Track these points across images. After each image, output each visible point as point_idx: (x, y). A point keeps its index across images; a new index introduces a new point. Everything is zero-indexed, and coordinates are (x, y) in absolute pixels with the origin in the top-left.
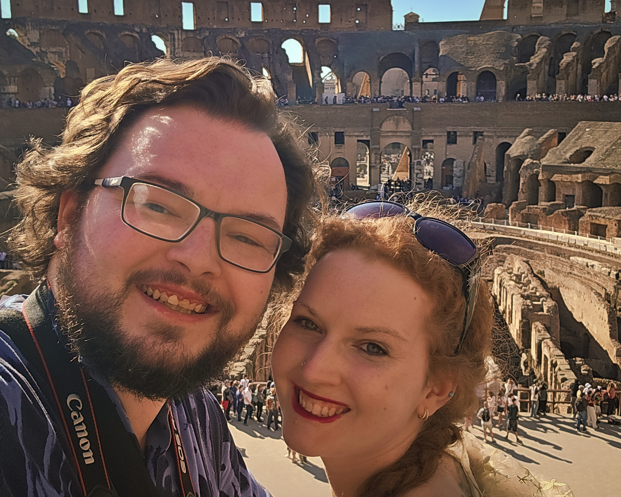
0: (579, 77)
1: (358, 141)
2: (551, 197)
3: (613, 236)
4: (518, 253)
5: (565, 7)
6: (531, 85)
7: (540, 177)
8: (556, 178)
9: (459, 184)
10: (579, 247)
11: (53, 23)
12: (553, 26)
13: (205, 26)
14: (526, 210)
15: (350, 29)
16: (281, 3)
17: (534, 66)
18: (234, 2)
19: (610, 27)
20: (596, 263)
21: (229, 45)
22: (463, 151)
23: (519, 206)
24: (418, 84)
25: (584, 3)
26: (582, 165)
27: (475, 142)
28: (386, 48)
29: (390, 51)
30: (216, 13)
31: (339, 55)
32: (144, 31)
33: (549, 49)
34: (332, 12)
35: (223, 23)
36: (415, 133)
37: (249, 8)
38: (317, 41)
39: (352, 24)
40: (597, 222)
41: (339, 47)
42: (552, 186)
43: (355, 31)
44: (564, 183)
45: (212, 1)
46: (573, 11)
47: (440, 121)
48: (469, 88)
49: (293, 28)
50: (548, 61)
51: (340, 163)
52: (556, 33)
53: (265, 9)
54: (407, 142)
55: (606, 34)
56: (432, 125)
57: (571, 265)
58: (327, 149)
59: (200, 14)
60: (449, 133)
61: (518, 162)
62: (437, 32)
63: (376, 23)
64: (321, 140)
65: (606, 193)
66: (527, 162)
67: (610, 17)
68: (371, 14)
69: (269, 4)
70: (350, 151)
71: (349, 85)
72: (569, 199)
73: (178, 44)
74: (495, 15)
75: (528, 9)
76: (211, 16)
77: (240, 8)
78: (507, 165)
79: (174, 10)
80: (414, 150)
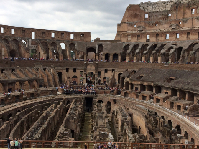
0: (140, 56)
1: (80, 71)
2: (132, 88)
3: (148, 99)
5: (136, 38)
6: (127, 58)
7: (129, 83)
8: (133, 82)
9: (108, 84)
10: (139, 102)
13: (38, 38)
14: (125, 92)
15: (79, 41)
16: (60, 33)
17: (128, 53)
18: (47, 32)
19: (148, 43)
20: (143, 107)
21: (45, 44)
22: (109, 75)
23: (124, 90)
24: (97, 56)
25: (142, 37)
26: (140, 80)
27: (112, 73)
28: (88, 46)
29: (90, 47)
30: (41, 35)
31: (76, 47)
32: (20, 38)
33: (132, 48)
34: (74, 36)
35: (43, 37)
36: (96, 70)
37: (51, 34)
38: (70, 43)
39: (80, 39)
40: (144, 95)
41: (76, 45)
42: (132, 85)
43: (80, 41)
44: (135, 84)
45: (40, 31)
46: (139, 39)
47: (103, 66)
48: (111, 58)
49: (63, 40)
50: (132, 52)
51: (75, 77)
52: (134, 44)
53: (55, 35)
54: (94, 72)
55: (147, 45)
56: (100, 67)
57: (137, 107)
58: (71, 73)
59: (37, 35)
60: (105, 70)
61: (123, 78)
62: (103, 42)
63: (86, 39)
64: (69, 71)
65: (146, 87)
66: (126, 78)
67: (148, 41)
68: (85, 37)
69: (56, 33)
70: (78, 73)
71: (78, 56)
72: (137, 89)
73: (30, 43)
74: (119, 39)
75: (127, 38)
76: (40, 35)
77: (48, 33)
78: (121, 79)
79: (29, 33)
80: (96, 74)
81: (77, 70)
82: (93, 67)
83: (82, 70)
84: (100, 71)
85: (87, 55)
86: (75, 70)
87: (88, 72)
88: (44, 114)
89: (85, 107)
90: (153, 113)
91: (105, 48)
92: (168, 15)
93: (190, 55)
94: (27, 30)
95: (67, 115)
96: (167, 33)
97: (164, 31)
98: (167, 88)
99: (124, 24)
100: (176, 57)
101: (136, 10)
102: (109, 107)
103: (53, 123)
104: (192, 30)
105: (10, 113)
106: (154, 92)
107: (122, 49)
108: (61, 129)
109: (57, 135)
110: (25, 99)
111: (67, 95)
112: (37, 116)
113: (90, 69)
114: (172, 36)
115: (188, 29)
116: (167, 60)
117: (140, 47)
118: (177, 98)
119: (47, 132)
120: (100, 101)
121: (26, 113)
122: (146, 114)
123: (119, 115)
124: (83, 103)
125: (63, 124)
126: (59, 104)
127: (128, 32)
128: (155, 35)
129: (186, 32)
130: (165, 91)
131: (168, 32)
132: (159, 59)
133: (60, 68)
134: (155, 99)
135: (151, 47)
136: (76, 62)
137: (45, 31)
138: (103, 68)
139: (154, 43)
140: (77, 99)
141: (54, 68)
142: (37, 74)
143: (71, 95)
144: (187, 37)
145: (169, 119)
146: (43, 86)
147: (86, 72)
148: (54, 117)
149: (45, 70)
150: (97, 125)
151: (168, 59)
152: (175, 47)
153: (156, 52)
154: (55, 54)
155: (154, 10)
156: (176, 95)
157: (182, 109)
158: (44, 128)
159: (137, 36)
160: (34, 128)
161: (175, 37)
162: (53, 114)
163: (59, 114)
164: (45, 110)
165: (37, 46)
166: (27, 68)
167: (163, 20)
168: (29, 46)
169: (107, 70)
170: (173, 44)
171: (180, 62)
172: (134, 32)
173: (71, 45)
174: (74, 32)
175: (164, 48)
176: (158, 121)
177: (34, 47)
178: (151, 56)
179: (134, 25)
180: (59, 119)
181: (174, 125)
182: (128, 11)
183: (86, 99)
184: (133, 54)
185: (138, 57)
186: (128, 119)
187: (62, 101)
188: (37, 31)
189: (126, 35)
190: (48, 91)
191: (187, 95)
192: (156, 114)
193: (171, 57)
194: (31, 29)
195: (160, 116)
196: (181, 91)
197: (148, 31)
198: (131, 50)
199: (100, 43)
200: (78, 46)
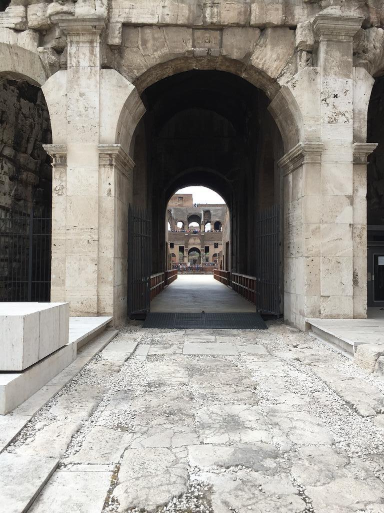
1: (179, 247)
15: (176, 206)
24: (203, 226)
28: (190, 213)
29: (192, 214)
31: (172, 215)
36: (202, 244)
41: (172, 212)
43: (178, 207)
47: (211, 239)
54: (199, 247)
56: (208, 241)
60: (215, 243)
62: (210, 207)
63: (187, 204)
68: (185, 201)
70: (176, 250)
71: (176, 226)
80: (202, 250)
81: (175, 245)
82: (198, 241)
83: (182, 246)
84: (208, 246)
85: (188, 226)
86: (172, 245)
87: (191, 247)
91: (214, 215)
113: (194, 244)
136: (173, 234)
138: (212, 241)
147: (188, 248)
169: (218, 244)
199: (207, 208)
200: (175, 214)
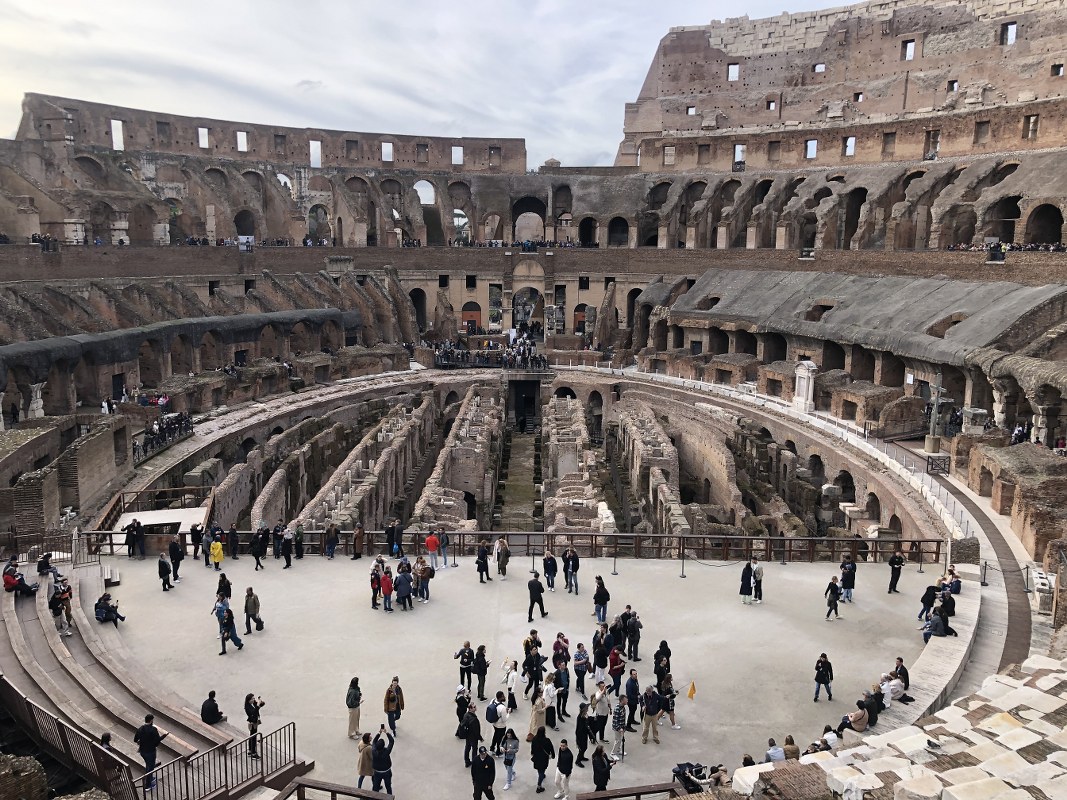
0: (709, 225)
1: (491, 285)
2: (679, 343)
3: (737, 381)
4: (644, 398)
5: (696, 155)
6: (662, 232)
7: (669, 324)
8: (684, 323)
9: (591, 330)
10: (704, 393)
11: (171, 158)
12: (684, 173)
13: (334, 164)
14: (654, 357)
15: (484, 171)
16: (413, 143)
17: (665, 213)
18: (364, 141)
19: (740, 176)
20: (719, 409)
21: (358, 185)
22: (595, 296)
23: (648, 352)
24: (552, 229)
25: (715, 152)
26: (710, 311)
27: (606, 288)
28: (519, 192)
29: (523, 195)
30: (345, 151)
31: (473, 197)
32: (269, 168)
33: (680, 197)
34: (465, 154)
35: (353, 161)
36: (548, 278)
37: (380, 148)
38: (450, 183)
39: (487, 166)
40: (722, 368)
41: (472, 190)
42: (680, 332)
43: (488, 174)
44: (691, 329)
45: (340, 140)
46: (704, 160)
47: (572, 266)
48: (601, 234)
49: (425, 169)
50: (679, 209)
51: (472, 307)
52: (686, 181)
53: (396, 149)
54: (540, 287)
55: (736, 183)
56: (564, 270)
57: (696, 411)
58: (458, 293)
59: (328, 153)
60: (580, 278)
61: (648, 308)
62: (571, 177)
63: (511, 166)
64: (452, 283)
65: (732, 339)
66: (657, 308)
67: (739, 166)
68: (506, 158)
69: (400, 144)
70: (482, 295)
71: (481, 227)
72: (697, 345)
73: (305, 183)
74: (629, 162)
75: (660, 157)
76: (339, 153)
77: (370, 147)
78: (637, 311)
79: (301, 148)
80: (547, 295)
81: (478, 283)
82: (538, 271)
83: (497, 282)
84: (563, 283)
85: (514, 227)
86: (471, 282)
87: (518, 287)
88: (366, 440)
89: (512, 414)
90: (755, 432)
91: (581, 199)
92: (814, 66)
93: (895, 219)
94: (292, 135)
95: (450, 441)
96: (808, 137)
97: (800, 127)
98: (806, 341)
99: (648, 106)
100: (841, 226)
101: (696, 49)
102: (596, 413)
103: (399, 471)
104: (901, 122)
105: (249, 435)
106: (760, 357)
107: (643, 200)
108: (429, 492)
109: (418, 512)
110: (296, 387)
111: (446, 372)
112: (343, 448)
113: (527, 278)
114: (831, 147)
115: (890, 120)
116: (809, 236)
117: (708, 192)
118: (845, 377)
119: (381, 504)
120: (565, 391)
121: (303, 435)
122: (731, 435)
123: (633, 441)
124: (502, 400)
125: (434, 475)
126: (417, 402)
127: (664, 133)
128: (766, 146)
129: (880, 130)
130: (802, 353)
131: (812, 132)
132: (781, 232)
133: (418, 275)
134: (762, 381)
135: (750, 191)
136: (473, 252)
137: (358, 138)
138: (574, 271)
139: (761, 176)
140: (483, 385)
141: (396, 274)
142: (334, 296)
143: (461, 371)
144: (884, 151)
145: (813, 451)
146: (358, 340)
147: (511, 288)
148: (403, 448)
149: (362, 280)
150: (555, 475)
151: (814, 234)
152: (837, 188)
153: (767, 209)
154: (396, 223)
155: (761, 51)
156: (843, 367)
157: (859, 415)
158: (368, 488)
159: (697, 149)
160: (333, 489)
161: (840, 150)
162: (398, 439)
163: (422, 440)
164: (369, 425)
165: (330, 193)
166: (297, 276)
167: (796, 85)
168: (303, 194)
169: (588, 278)
170: (831, 177)
171: (854, 246)
172: (686, 134)
173: (454, 186)
174: (464, 138)
175: (797, 195)
176: (774, 460)
177: (320, 197)
178: (749, 223)
179: (688, 108)
180: (419, 455)
181: (832, 472)
182: (665, 55)
183: (514, 384)
184: (683, 218)
185: (701, 229)
186: (665, 453)
187: (429, 395)
188: (328, 137)
189: (658, 145)
190: (378, 360)
191: (878, 365)
192: (765, 433)
193: (824, 224)
194: (308, 133)
195: (782, 441)
196: (857, 348)
197: (740, 131)
198: (676, 206)
199: (561, 178)
200: (480, 194)
